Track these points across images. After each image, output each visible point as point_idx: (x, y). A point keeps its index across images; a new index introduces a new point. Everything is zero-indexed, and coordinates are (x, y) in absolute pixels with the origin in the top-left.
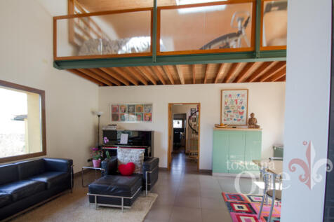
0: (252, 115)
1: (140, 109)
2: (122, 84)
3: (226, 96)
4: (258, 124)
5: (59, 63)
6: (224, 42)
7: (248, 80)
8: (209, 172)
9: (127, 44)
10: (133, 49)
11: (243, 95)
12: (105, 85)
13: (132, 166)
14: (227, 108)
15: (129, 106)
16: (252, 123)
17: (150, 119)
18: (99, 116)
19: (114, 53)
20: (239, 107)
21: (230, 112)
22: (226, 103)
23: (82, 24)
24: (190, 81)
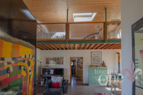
0: (103, 62)
1: (58, 59)
2: (51, 49)
3: (93, 54)
4: (106, 65)
6: (93, 35)
7: (101, 48)
8: (87, 85)
9: (55, 35)
10: (57, 37)
11: (100, 54)
12: (43, 49)
13: (58, 83)
15: (53, 58)
16: (103, 65)
17: (63, 63)
18: (41, 62)
19: (49, 38)
20: (98, 59)
22: (93, 57)
24: (79, 48)
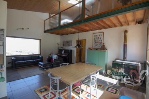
1: (69, 42)
3: (95, 36)
5: (45, 32)
11: (101, 35)
14: (95, 41)
18: (59, 45)
20: (100, 41)
21: (96, 42)
22: (95, 39)
23: (53, 19)
